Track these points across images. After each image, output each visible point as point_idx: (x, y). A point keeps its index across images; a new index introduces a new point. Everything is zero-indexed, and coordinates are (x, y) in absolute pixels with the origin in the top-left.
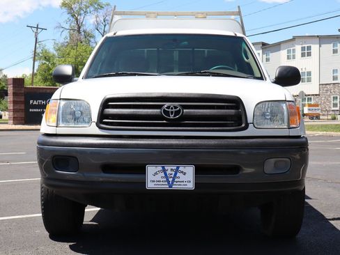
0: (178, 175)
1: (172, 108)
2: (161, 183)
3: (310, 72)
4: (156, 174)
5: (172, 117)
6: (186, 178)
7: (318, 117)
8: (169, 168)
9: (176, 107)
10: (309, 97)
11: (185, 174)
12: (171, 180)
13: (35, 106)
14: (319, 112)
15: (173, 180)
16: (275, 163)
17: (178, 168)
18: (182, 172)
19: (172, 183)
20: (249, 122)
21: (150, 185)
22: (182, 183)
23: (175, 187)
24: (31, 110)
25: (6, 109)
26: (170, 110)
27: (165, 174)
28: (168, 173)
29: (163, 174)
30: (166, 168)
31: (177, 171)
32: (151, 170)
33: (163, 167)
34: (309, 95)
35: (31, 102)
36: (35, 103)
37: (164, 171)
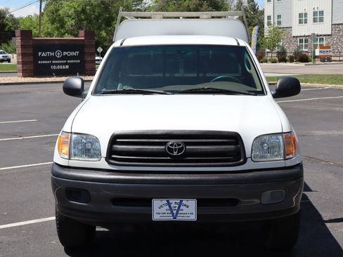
0: (182, 207)
1: (175, 146)
2: (167, 215)
3: (323, 12)
4: (161, 207)
5: (175, 153)
6: (189, 210)
7: (329, 59)
8: (173, 201)
9: (179, 145)
10: (321, 37)
11: (188, 207)
12: (175, 212)
13: (44, 58)
14: (331, 54)
15: (177, 212)
16: (272, 194)
17: (181, 201)
18: (185, 205)
19: (176, 215)
20: (247, 157)
21: (156, 217)
22: (185, 215)
23: (179, 218)
24: (39, 62)
25: (14, 51)
26: (174, 147)
27: (170, 207)
28: (172, 206)
29: (168, 207)
30: (171, 201)
31: (180, 204)
32: (157, 203)
33: (168, 201)
34: (321, 35)
35: (40, 54)
36: (44, 54)
37: (169, 204)
